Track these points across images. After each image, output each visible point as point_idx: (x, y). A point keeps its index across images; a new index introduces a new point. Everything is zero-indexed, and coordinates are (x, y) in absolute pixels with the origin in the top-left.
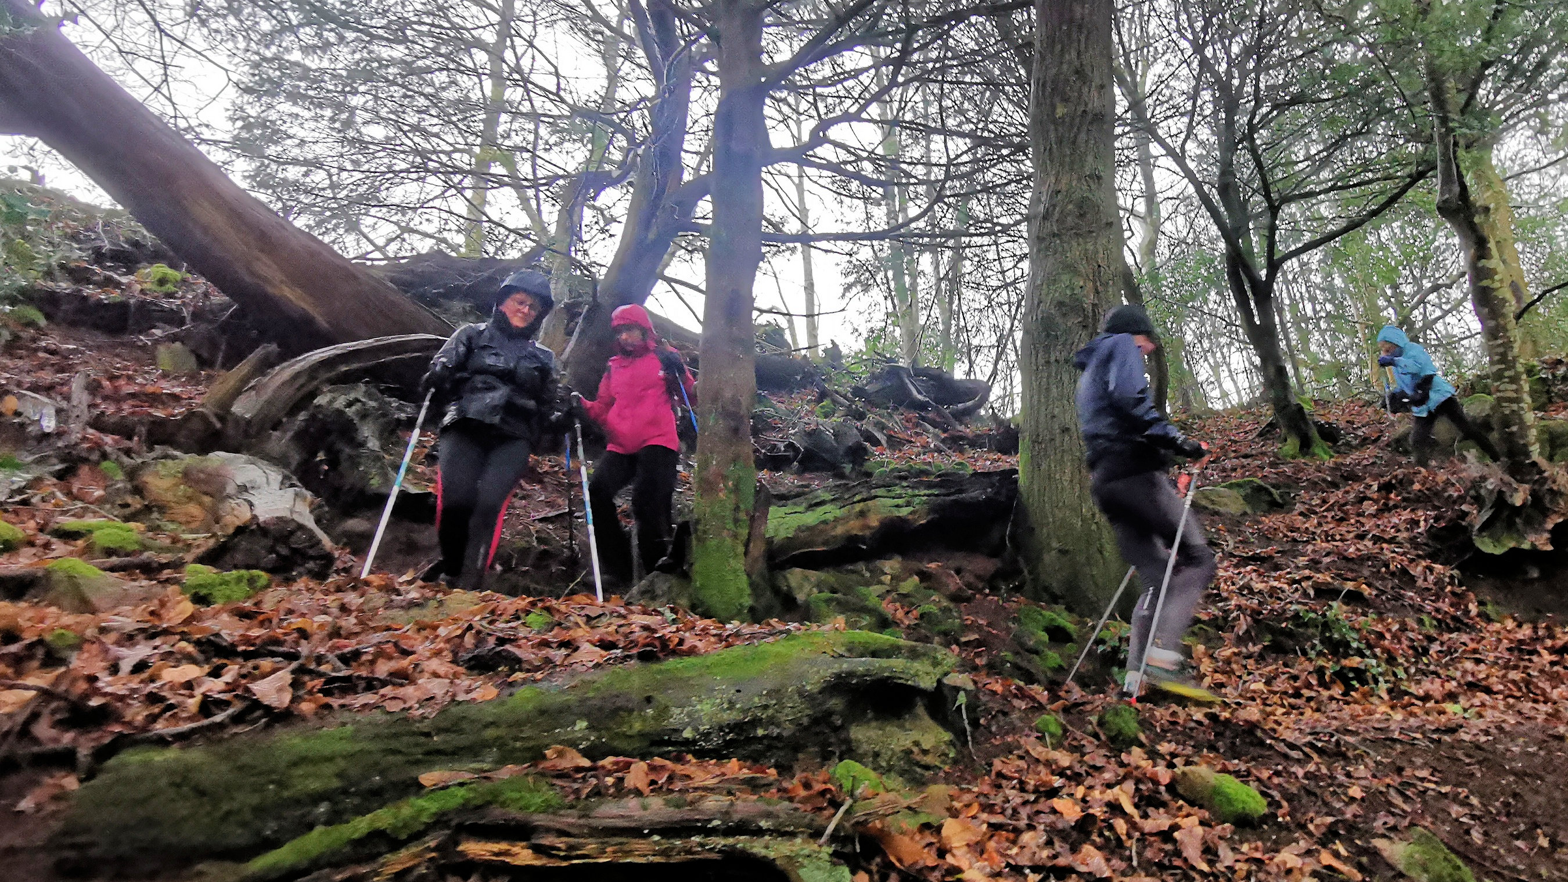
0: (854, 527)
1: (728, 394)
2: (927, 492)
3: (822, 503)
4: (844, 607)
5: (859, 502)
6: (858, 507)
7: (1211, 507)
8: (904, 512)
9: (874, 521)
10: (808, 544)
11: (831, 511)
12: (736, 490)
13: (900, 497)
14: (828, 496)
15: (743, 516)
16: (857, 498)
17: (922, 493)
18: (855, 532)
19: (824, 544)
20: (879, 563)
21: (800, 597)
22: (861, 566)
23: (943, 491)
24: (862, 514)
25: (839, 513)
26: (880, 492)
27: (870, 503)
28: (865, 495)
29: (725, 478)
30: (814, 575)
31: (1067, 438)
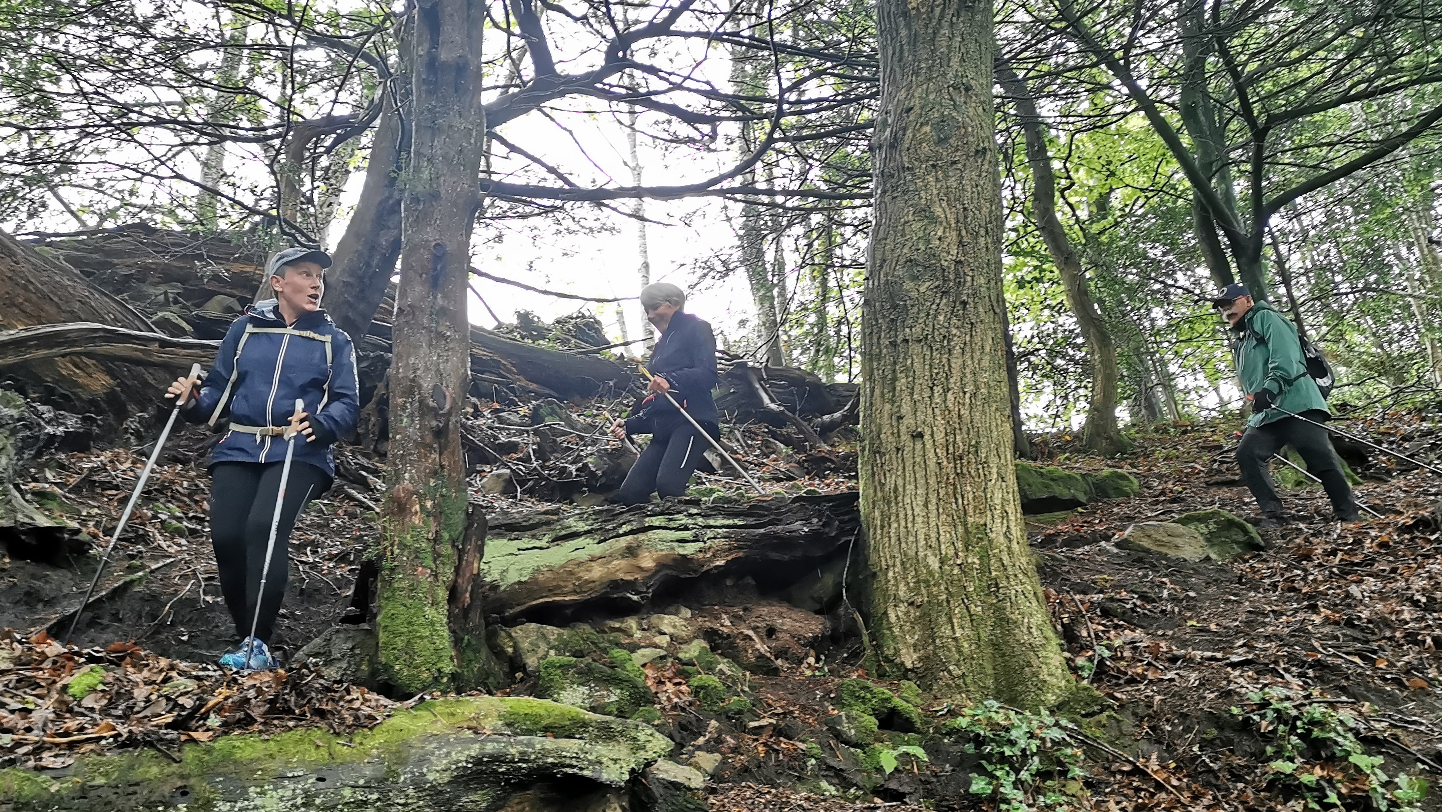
0: (620, 569)
1: (427, 384)
2: (730, 522)
3: (575, 535)
4: (586, 676)
5: (626, 534)
6: (623, 542)
7: (1154, 548)
8: (690, 549)
9: (647, 561)
10: (552, 591)
11: (589, 547)
12: (438, 514)
13: (686, 528)
14: (582, 526)
15: (446, 549)
16: (625, 528)
17: (720, 522)
18: (621, 575)
19: (575, 592)
20: (654, 619)
21: (531, 662)
22: (632, 623)
23: (751, 521)
24: (631, 552)
25: (597, 549)
26: (656, 521)
27: (642, 537)
28: (635, 525)
29: (421, 497)
30: (552, 632)
31: (919, 445)
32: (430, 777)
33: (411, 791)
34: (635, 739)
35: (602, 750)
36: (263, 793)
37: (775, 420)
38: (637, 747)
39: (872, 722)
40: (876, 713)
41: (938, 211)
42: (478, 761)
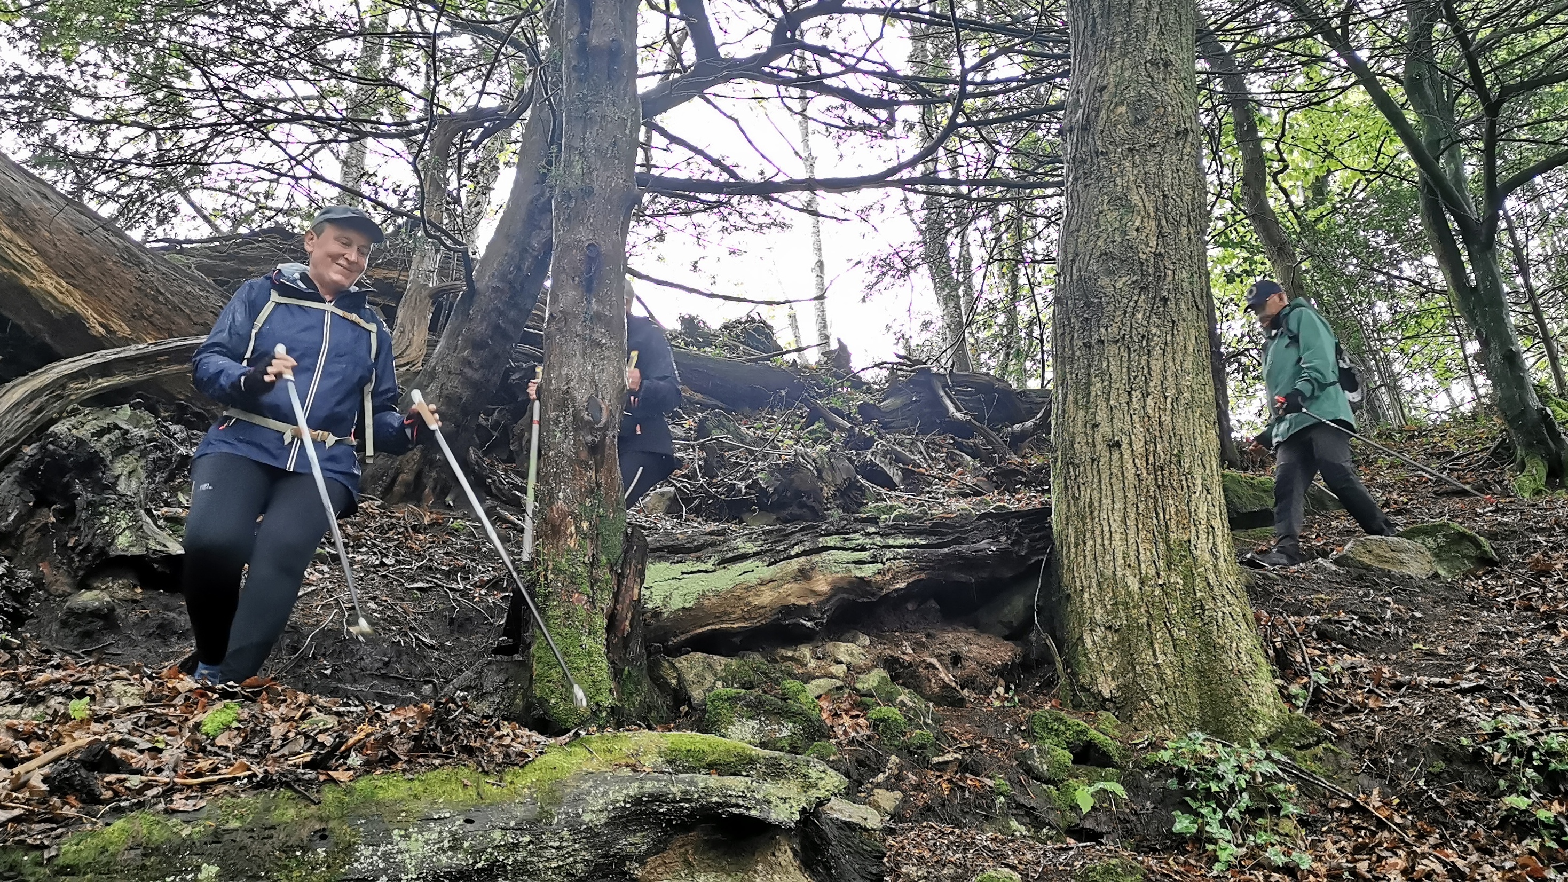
0: (792, 593)
1: (581, 396)
2: (911, 541)
3: (744, 557)
4: (756, 709)
5: (798, 555)
6: (795, 564)
7: (1376, 565)
8: (867, 571)
9: (822, 585)
10: (719, 618)
11: (759, 570)
12: (595, 535)
13: (863, 549)
14: (750, 548)
15: (605, 574)
16: (797, 549)
17: (899, 541)
18: (793, 600)
19: (743, 618)
20: (830, 647)
21: (697, 694)
22: (805, 651)
23: (934, 540)
24: (804, 574)
25: (767, 572)
26: (831, 541)
27: (815, 558)
28: (808, 546)
29: (577, 518)
30: (719, 661)
31: (1116, 456)
32: (586, 818)
33: (566, 834)
34: (805, 776)
35: (771, 789)
36: (407, 836)
37: (961, 430)
38: (808, 785)
39: (1066, 756)
40: (1071, 747)
41: (1136, 199)
42: (637, 801)
